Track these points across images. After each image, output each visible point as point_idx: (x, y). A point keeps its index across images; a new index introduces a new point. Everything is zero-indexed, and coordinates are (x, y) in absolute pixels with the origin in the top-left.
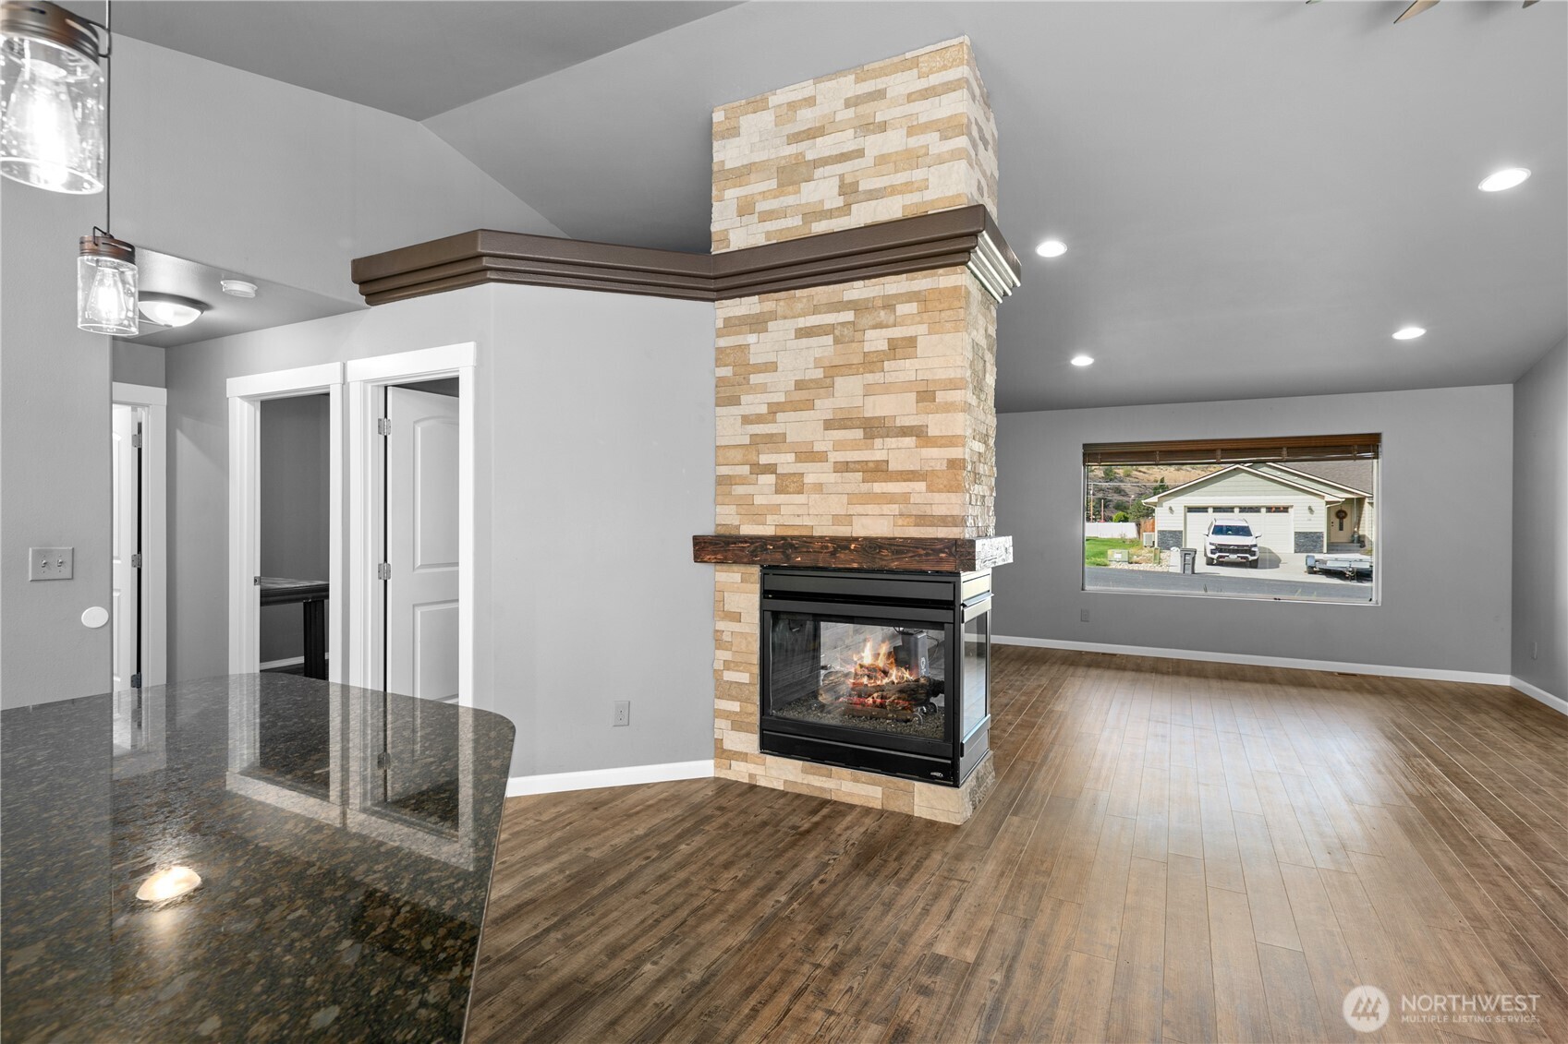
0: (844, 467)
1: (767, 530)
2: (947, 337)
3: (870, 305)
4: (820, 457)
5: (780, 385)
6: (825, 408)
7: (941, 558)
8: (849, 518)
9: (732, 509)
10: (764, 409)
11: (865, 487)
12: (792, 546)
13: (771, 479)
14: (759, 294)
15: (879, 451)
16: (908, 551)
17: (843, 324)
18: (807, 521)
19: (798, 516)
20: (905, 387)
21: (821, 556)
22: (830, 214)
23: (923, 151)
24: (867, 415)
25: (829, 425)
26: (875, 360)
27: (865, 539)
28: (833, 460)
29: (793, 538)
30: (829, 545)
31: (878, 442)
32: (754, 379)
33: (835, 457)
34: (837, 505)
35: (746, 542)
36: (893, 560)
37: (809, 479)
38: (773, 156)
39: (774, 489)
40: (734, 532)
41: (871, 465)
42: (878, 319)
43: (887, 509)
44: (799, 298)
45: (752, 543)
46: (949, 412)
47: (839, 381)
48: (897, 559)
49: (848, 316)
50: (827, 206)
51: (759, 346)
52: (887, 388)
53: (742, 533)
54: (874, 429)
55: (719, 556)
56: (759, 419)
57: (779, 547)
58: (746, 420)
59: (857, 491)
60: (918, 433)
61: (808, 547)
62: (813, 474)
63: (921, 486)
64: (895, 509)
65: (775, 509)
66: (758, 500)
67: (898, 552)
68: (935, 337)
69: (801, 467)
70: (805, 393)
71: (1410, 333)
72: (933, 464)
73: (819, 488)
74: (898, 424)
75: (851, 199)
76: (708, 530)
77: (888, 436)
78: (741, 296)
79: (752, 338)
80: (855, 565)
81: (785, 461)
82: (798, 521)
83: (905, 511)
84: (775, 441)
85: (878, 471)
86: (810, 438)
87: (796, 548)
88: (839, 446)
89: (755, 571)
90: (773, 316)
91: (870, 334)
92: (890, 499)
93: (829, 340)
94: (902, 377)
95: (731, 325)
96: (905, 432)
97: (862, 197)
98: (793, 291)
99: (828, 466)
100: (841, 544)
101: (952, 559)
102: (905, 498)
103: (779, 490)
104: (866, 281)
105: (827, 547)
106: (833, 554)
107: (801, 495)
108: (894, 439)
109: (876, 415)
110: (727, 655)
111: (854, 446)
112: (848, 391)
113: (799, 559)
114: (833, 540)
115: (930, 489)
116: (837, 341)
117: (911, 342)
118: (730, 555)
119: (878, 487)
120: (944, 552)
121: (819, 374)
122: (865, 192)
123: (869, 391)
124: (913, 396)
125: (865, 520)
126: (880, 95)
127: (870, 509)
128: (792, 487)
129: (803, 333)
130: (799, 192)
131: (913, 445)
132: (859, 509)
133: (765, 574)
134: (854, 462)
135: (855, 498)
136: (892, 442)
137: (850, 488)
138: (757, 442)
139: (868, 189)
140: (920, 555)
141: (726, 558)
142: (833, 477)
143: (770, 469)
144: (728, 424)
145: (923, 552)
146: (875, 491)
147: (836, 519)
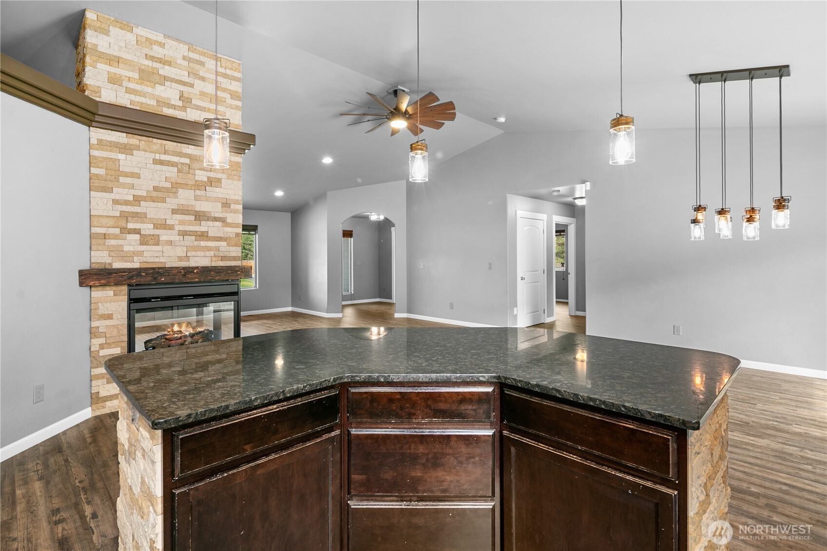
0: (183, 234)
1: (136, 265)
2: (235, 182)
3: (198, 159)
4: (171, 227)
5: (144, 187)
6: (172, 202)
7: (238, 274)
8: (187, 258)
9: (106, 253)
10: (131, 198)
11: (196, 243)
12: (158, 273)
13: (137, 237)
14: (126, 133)
15: (204, 227)
16: (224, 272)
17: (183, 164)
18: (163, 260)
19: (157, 257)
20: (216, 200)
21: (177, 277)
22: (174, 107)
23: (224, 100)
24: (197, 209)
25: (174, 212)
26: (200, 184)
27: (202, 267)
28: (177, 229)
29: (159, 268)
30: (182, 271)
31: (203, 222)
32: (122, 179)
33: (177, 228)
34: (181, 252)
35: (125, 272)
36: (216, 276)
37: (163, 238)
38: (136, 60)
39: (139, 242)
40: (108, 267)
41: (199, 233)
42: (202, 166)
43: (208, 253)
44: (155, 143)
45: (130, 272)
46: (236, 213)
47: (181, 191)
48: (218, 276)
49: (187, 161)
50: (173, 102)
51: (126, 162)
52: (207, 199)
53: (114, 267)
54: (200, 216)
55: (103, 282)
56: (126, 203)
57: (150, 274)
58: (116, 202)
59: (192, 245)
60: (222, 220)
61: (169, 273)
62: (165, 235)
63: (224, 244)
64: (212, 253)
65: (140, 254)
66: (126, 248)
67: (219, 272)
68: (230, 181)
69: (157, 232)
70: (159, 194)
71: (279, 193)
72: (229, 234)
73: (170, 243)
74: (213, 216)
75: (188, 105)
76: (86, 266)
77: (208, 220)
78: (112, 130)
79: (121, 157)
80: (197, 280)
81: (147, 228)
82: (157, 260)
83: (217, 254)
84: (140, 217)
85: (203, 236)
86: (163, 217)
87: (161, 274)
88: (181, 223)
89: (125, 289)
90: (138, 148)
91: (198, 172)
92: (209, 249)
93: (175, 169)
94: (215, 195)
95: (102, 144)
96: (216, 219)
97: (193, 106)
98: (151, 139)
99: (175, 232)
100: (189, 270)
101: (243, 274)
102: (217, 249)
103: (143, 243)
104: (196, 147)
105: (181, 272)
106: (184, 275)
107: (158, 246)
108: (211, 222)
109: (202, 210)
110: (102, 340)
111: (190, 223)
112: (185, 197)
113: (163, 279)
114: (184, 268)
115: (228, 245)
116: (179, 171)
117: (219, 180)
118: (112, 280)
119: (203, 244)
120: (239, 271)
121: (168, 185)
122: (194, 105)
123: (197, 198)
124: (220, 204)
125: (196, 259)
126: (202, 64)
127: (199, 253)
128: (151, 242)
129: (156, 162)
130: (154, 87)
131: (220, 226)
132: (194, 253)
133: (130, 290)
134: (190, 231)
135: (189, 248)
136: (210, 223)
137: (187, 243)
138: (126, 216)
139: (197, 104)
140: (229, 273)
141: (108, 282)
142: (177, 238)
143: (137, 231)
144: (102, 203)
145: (230, 272)
146: (201, 245)
147: (180, 259)
